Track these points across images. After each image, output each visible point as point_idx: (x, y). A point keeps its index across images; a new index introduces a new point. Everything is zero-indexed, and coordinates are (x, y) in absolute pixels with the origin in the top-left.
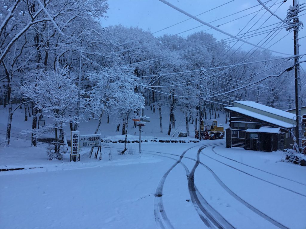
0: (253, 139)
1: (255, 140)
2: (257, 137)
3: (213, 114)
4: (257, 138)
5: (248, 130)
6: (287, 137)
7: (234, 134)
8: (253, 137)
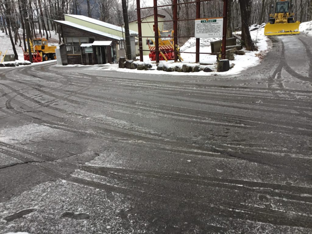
0: (88, 53)
1: (90, 54)
2: (92, 51)
3: (44, 35)
4: (92, 53)
5: (83, 45)
6: (119, 49)
7: (69, 50)
8: (87, 51)
